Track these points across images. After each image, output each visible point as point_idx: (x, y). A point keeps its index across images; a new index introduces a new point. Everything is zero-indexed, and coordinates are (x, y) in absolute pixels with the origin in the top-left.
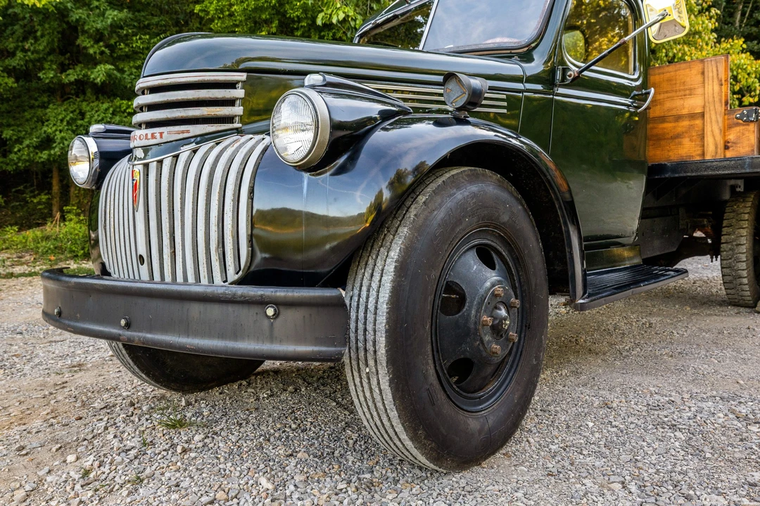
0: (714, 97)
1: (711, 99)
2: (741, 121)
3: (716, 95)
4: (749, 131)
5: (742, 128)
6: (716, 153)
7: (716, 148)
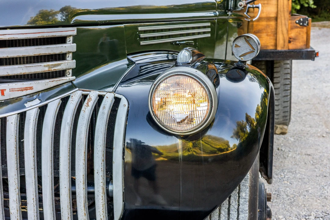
0: (284, 8)
1: (282, 9)
2: (298, 25)
3: (285, 7)
4: (303, 32)
5: (299, 30)
6: (284, 45)
7: (284, 42)
